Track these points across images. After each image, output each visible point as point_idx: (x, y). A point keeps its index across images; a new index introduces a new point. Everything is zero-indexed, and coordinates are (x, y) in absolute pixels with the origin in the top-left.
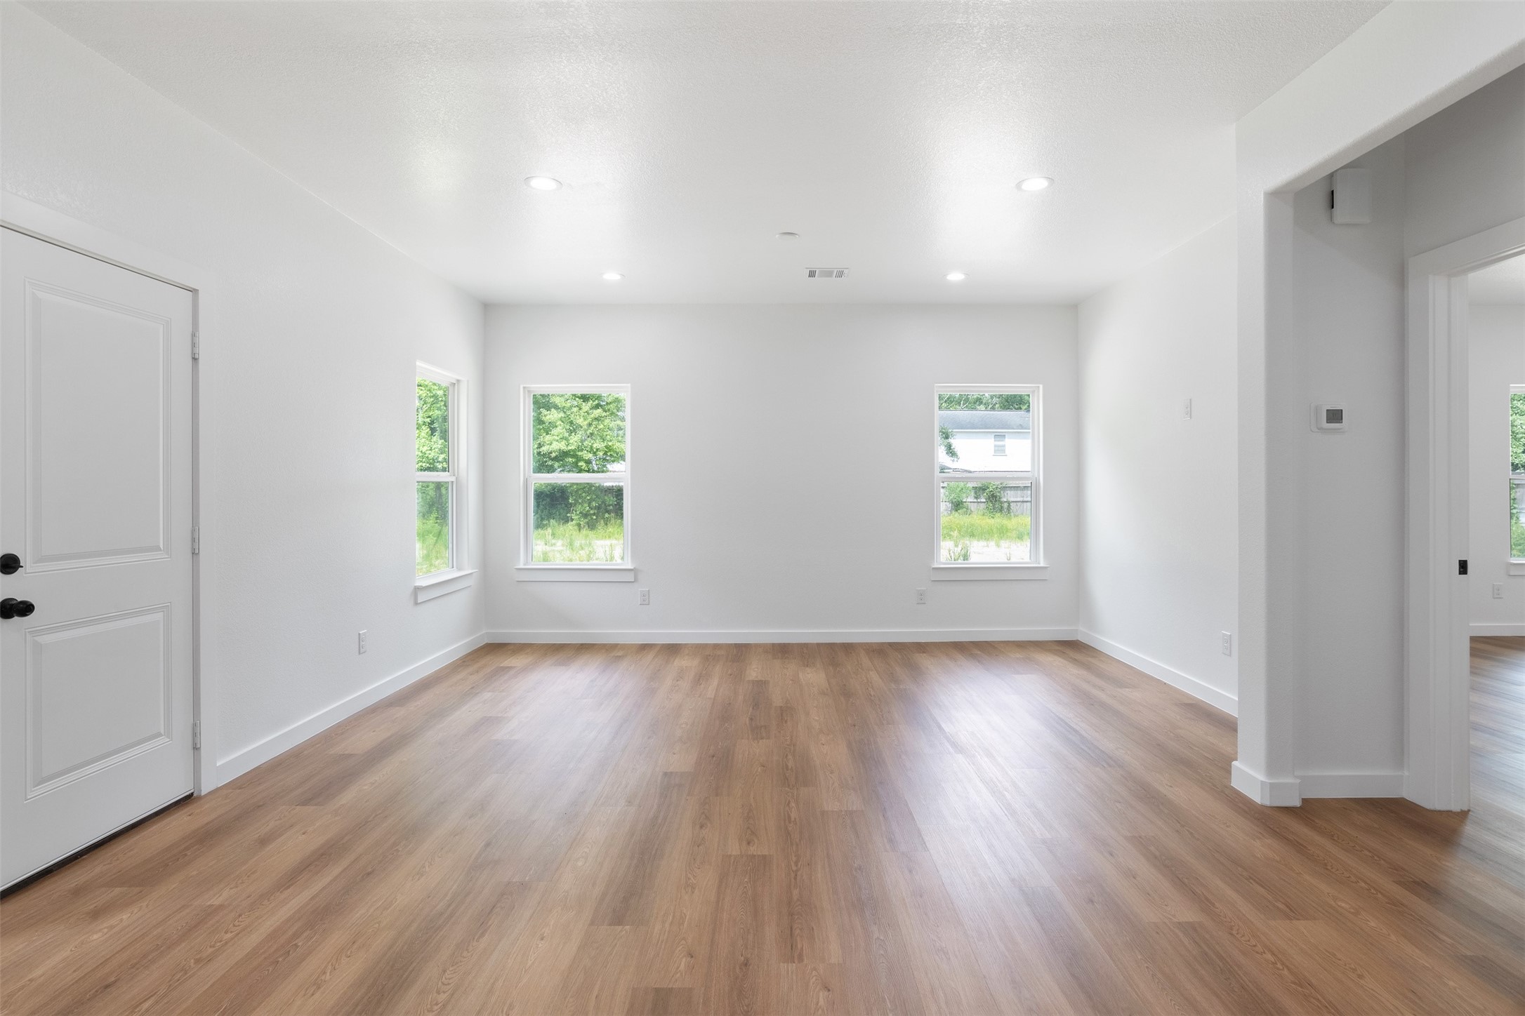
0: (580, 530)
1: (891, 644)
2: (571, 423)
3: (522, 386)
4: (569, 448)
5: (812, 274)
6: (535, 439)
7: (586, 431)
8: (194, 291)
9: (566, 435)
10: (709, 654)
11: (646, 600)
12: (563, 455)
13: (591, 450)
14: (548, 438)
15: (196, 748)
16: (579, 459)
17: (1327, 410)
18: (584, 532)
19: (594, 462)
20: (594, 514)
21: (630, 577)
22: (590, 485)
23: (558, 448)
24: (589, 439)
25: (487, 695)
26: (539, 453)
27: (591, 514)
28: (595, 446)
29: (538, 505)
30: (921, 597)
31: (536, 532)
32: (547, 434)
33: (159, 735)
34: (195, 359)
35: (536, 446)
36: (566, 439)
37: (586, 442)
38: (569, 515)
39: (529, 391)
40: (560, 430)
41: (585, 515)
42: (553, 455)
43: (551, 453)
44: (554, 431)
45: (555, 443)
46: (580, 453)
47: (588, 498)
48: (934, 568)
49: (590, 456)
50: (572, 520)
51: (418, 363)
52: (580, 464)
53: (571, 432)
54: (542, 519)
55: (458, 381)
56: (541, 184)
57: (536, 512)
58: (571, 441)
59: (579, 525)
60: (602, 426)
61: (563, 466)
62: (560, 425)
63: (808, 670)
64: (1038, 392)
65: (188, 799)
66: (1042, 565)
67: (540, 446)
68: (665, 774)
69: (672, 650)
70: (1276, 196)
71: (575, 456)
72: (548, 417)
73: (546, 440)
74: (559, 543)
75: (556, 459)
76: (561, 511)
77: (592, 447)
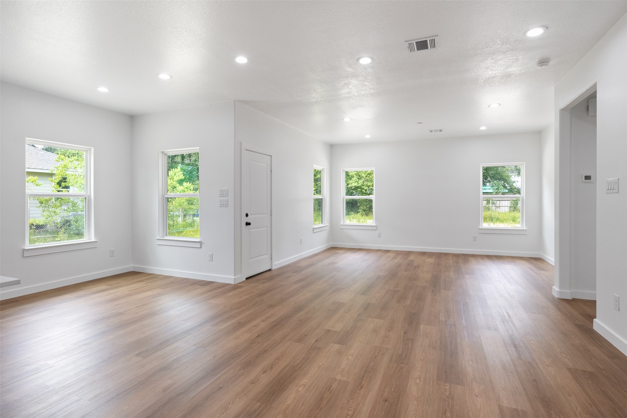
0: (362, 216)
1: (462, 254)
2: (359, 176)
3: (342, 170)
4: (359, 185)
5: (431, 131)
6: (346, 182)
7: (365, 179)
8: (271, 156)
9: (358, 180)
10: (398, 253)
11: (380, 236)
12: (356, 188)
13: (367, 186)
14: (351, 182)
15: (271, 259)
16: (362, 189)
17: (585, 176)
18: (364, 216)
19: (368, 190)
20: (368, 210)
21: (375, 228)
22: (367, 199)
23: (354, 185)
24: (366, 182)
25: (333, 258)
26: (347, 187)
27: (367, 210)
28: (368, 184)
29: (347, 207)
30: (475, 239)
31: (346, 217)
32: (350, 180)
33: (265, 254)
34: (271, 171)
35: (346, 184)
36: (358, 182)
37: (365, 183)
38: (358, 210)
39: (344, 171)
40: (355, 178)
41: (364, 210)
42: (353, 188)
43: (352, 187)
44: (353, 179)
45: (353, 183)
46: (363, 187)
47: (366, 204)
48: (479, 229)
49: (367, 188)
50: (360, 212)
51: (314, 165)
52: (363, 191)
53: (359, 179)
54: (349, 212)
55: (324, 169)
56: (347, 119)
57: (346, 209)
58: (359, 183)
59: (362, 214)
60: (371, 177)
61: (356, 192)
62: (355, 176)
63: (429, 258)
64: (524, 165)
65: (270, 270)
66: (525, 229)
67: (348, 185)
68: (378, 276)
69: (387, 251)
70: (563, 111)
71: (361, 188)
72: (351, 174)
73: (350, 182)
74: (355, 220)
75: (354, 189)
76: (356, 209)
77: (367, 184)
